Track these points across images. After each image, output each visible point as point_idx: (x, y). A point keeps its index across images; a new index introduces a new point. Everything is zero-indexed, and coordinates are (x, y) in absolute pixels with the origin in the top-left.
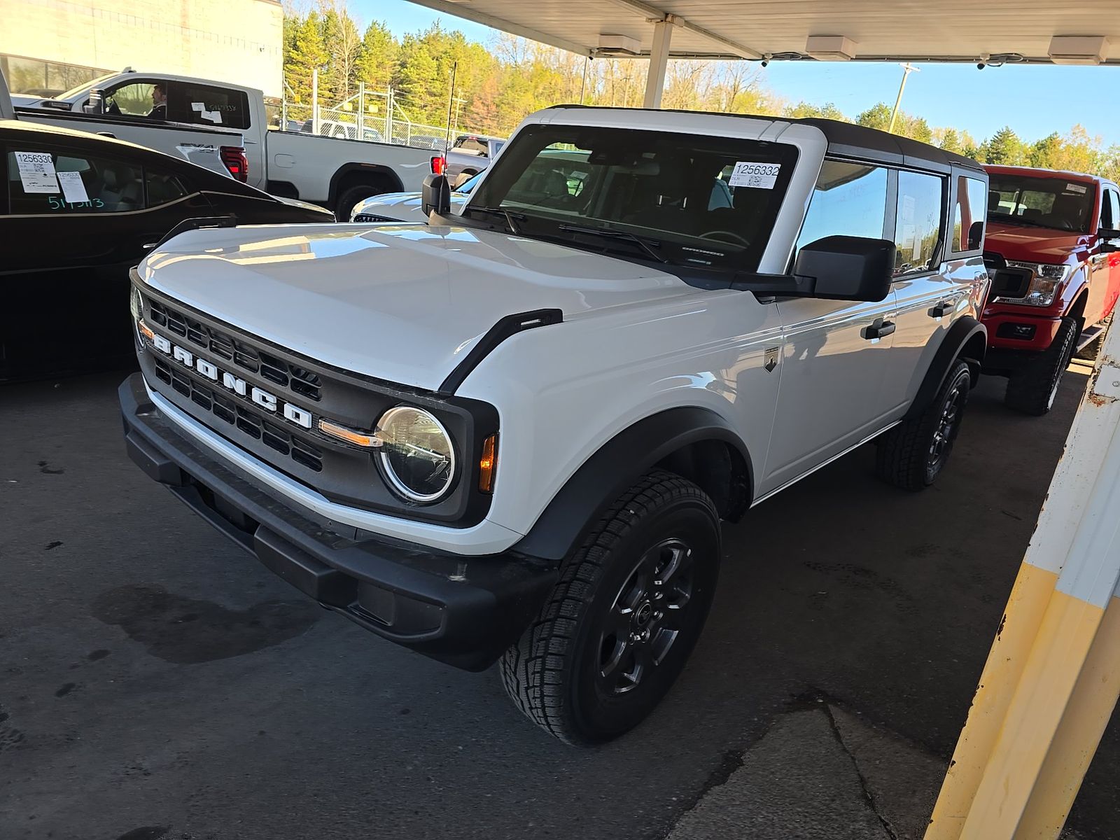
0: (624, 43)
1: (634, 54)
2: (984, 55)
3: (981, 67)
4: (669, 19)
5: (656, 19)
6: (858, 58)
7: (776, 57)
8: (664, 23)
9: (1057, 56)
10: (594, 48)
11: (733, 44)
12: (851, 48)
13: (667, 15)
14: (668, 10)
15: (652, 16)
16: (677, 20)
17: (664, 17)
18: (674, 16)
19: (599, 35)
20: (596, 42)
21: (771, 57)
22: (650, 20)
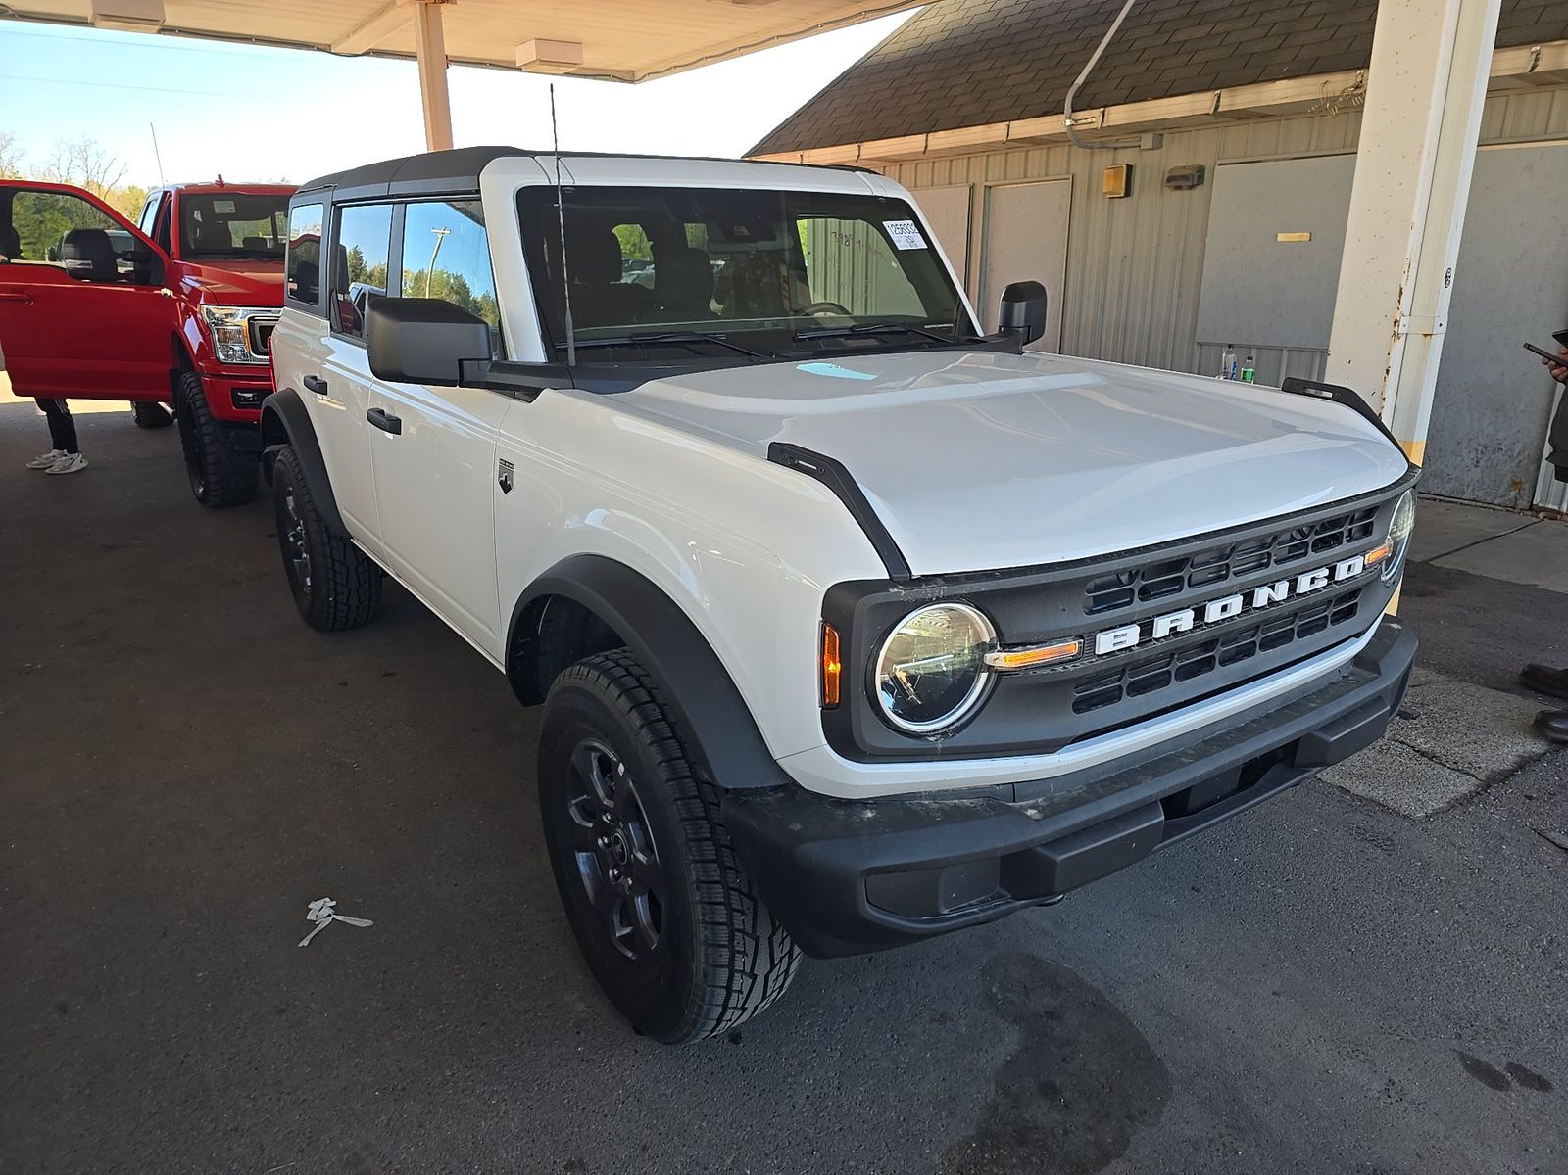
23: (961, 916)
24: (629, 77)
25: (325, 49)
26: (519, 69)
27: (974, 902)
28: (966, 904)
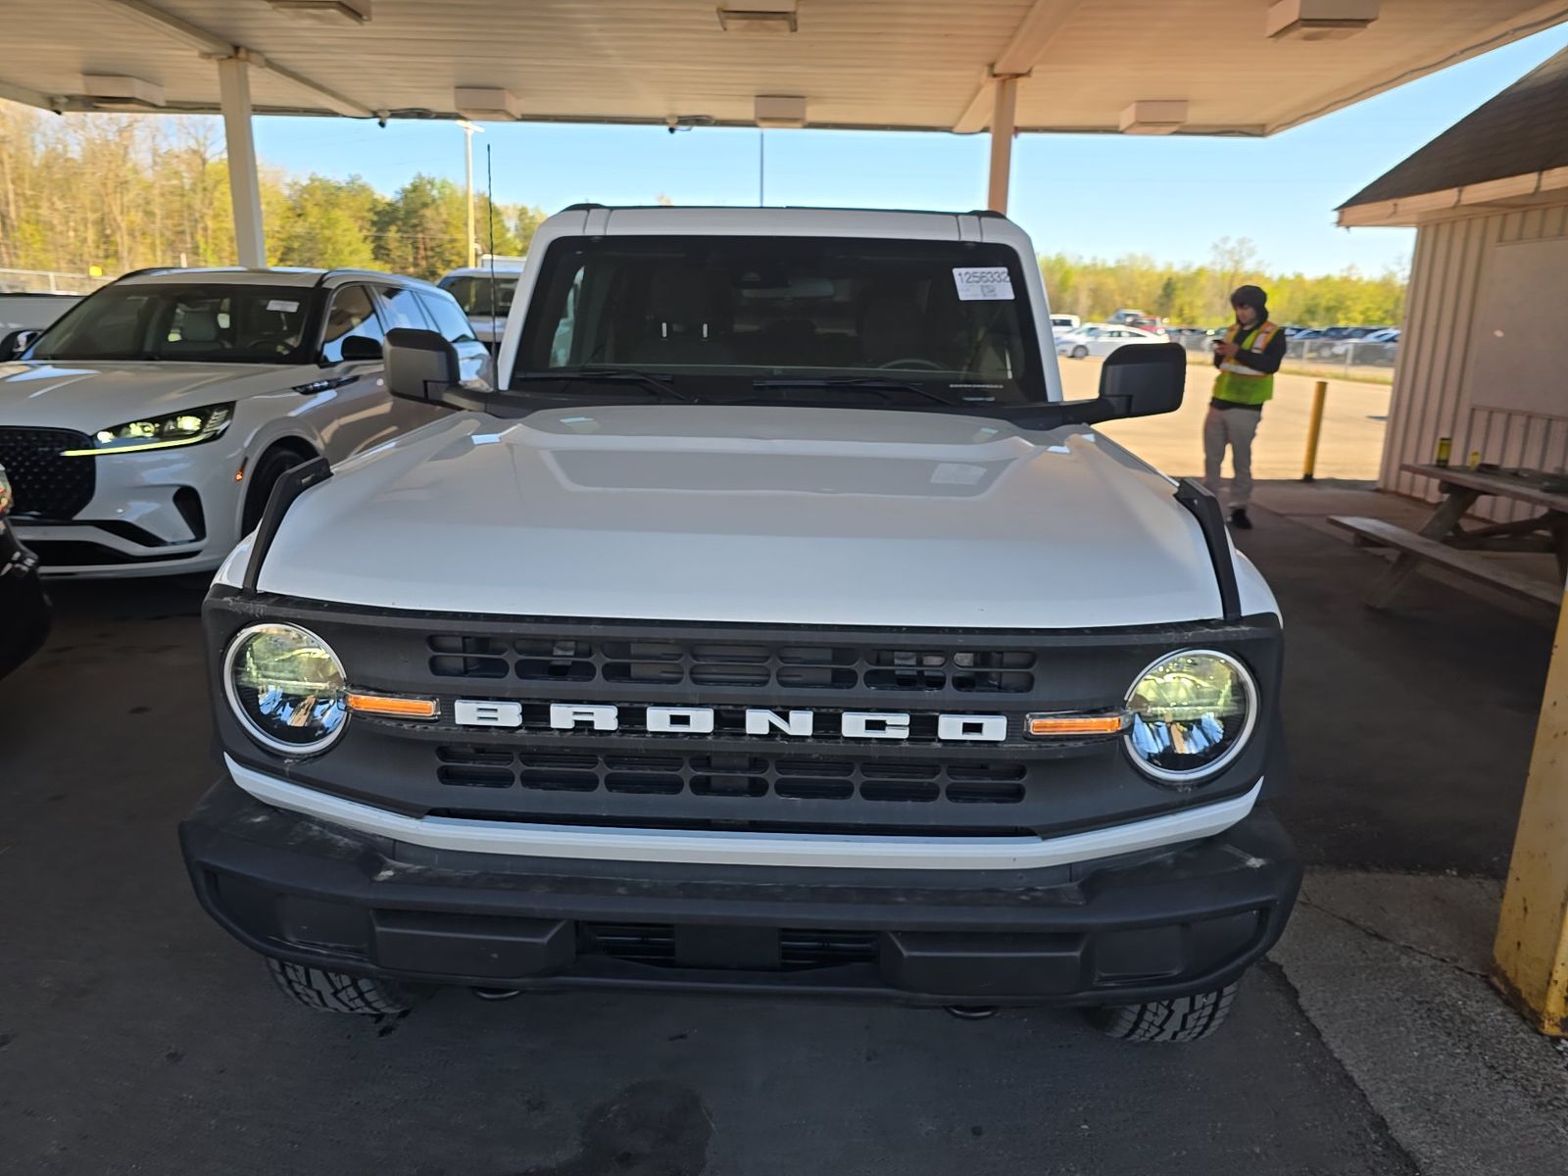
0: (138, 90)
1: (154, 106)
2: (671, 116)
3: (672, 130)
4: (242, 54)
5: (220, 54)
6: (526, 118)
7: (396, 114)
8: (233, 62)
9: (765, 119)
10: (59, 96)
11: (334, 94)
12: (516, 106)
13: (237, 48)
14: (241, 41)
15: (207, 48)
16: (253, 56)
17: (231, 51)
18: (249, 51)
19: (80, 75)
20: (78, 86)
21: (389, 114)
22: (206, 56)
23: (306, 951)
24: (1260, 130)
25: (949, 130)
26: (1122, 133)
27: (331, 945)
28: (320, 943)
